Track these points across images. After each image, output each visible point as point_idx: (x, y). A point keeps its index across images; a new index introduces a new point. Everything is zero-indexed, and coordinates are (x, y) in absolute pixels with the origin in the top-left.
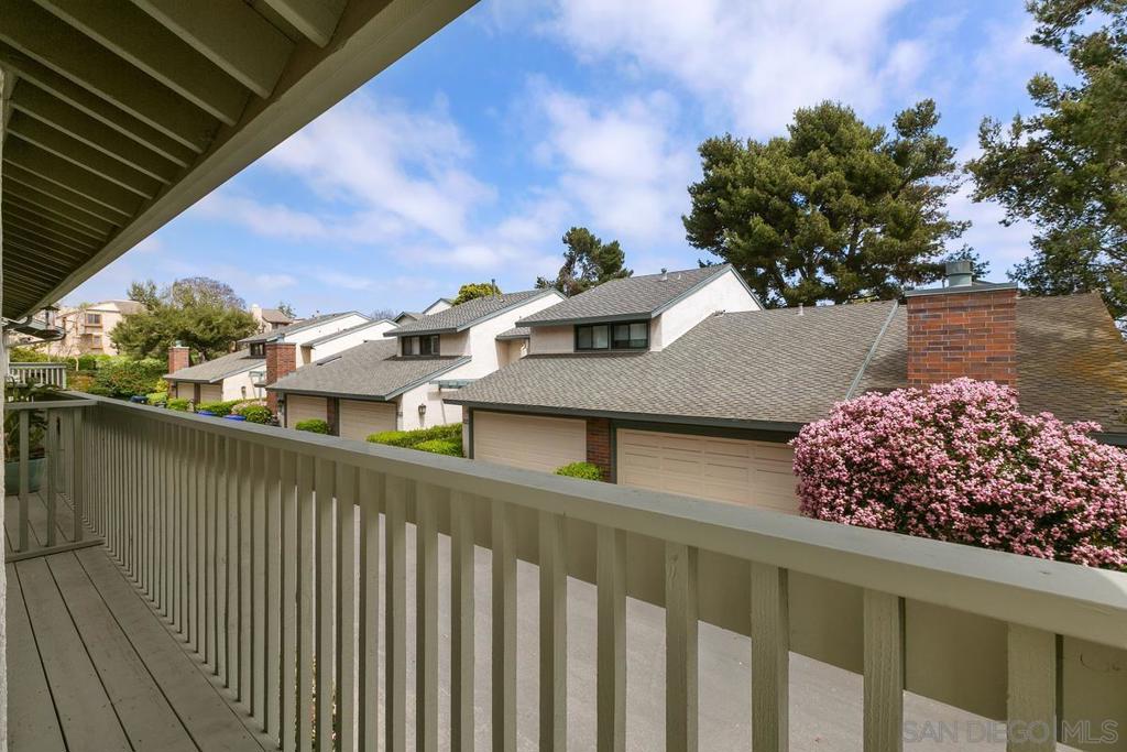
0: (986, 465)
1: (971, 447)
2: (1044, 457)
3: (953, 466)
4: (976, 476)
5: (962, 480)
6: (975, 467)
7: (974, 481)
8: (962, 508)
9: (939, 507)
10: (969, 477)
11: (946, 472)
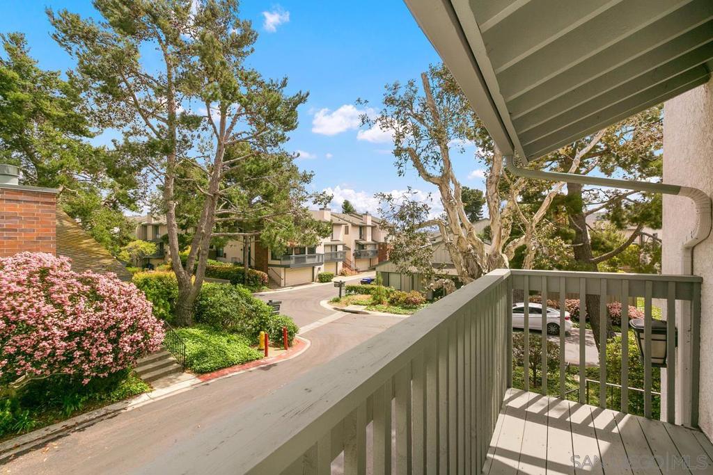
0: (77, 306)
1: (65, 296)
2: (108, 294)
3: (54, 313)
4: (71, 315)
5: (62, 320)
6: (69, 309)
7: (70, 318)
8: (62, 339)
9: (46, 344)
10: (66, 317)
11: (50, 318)
